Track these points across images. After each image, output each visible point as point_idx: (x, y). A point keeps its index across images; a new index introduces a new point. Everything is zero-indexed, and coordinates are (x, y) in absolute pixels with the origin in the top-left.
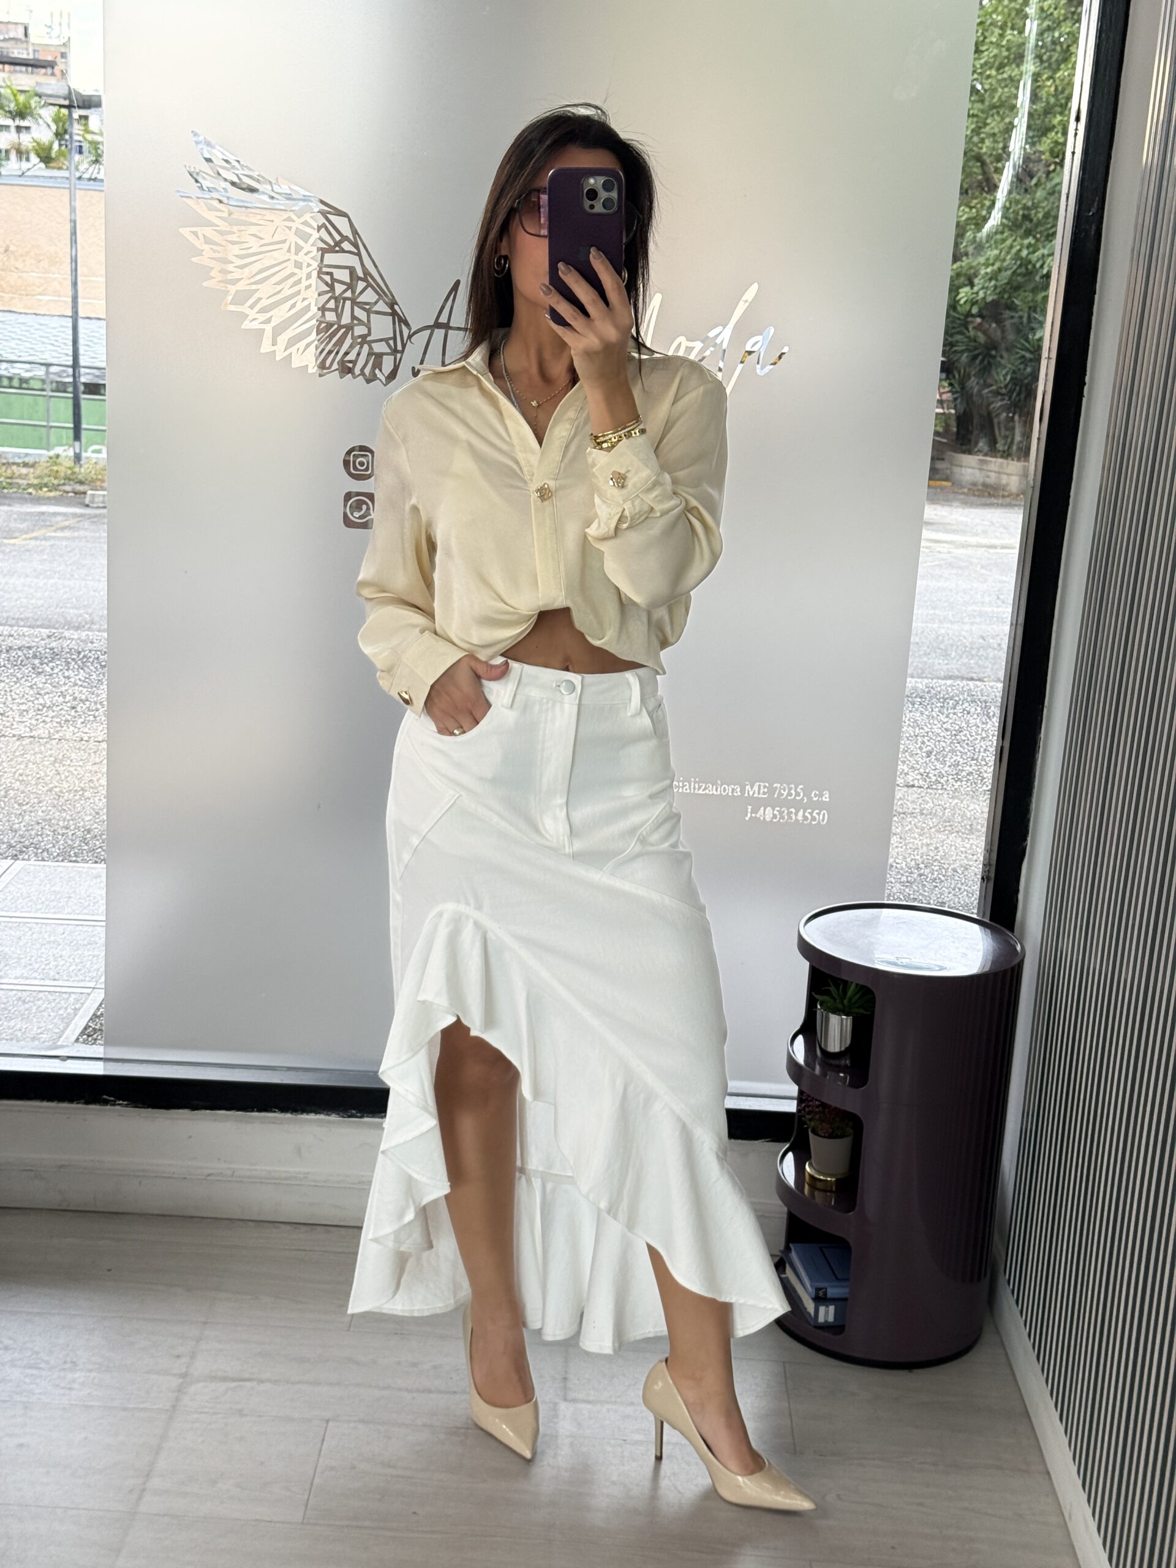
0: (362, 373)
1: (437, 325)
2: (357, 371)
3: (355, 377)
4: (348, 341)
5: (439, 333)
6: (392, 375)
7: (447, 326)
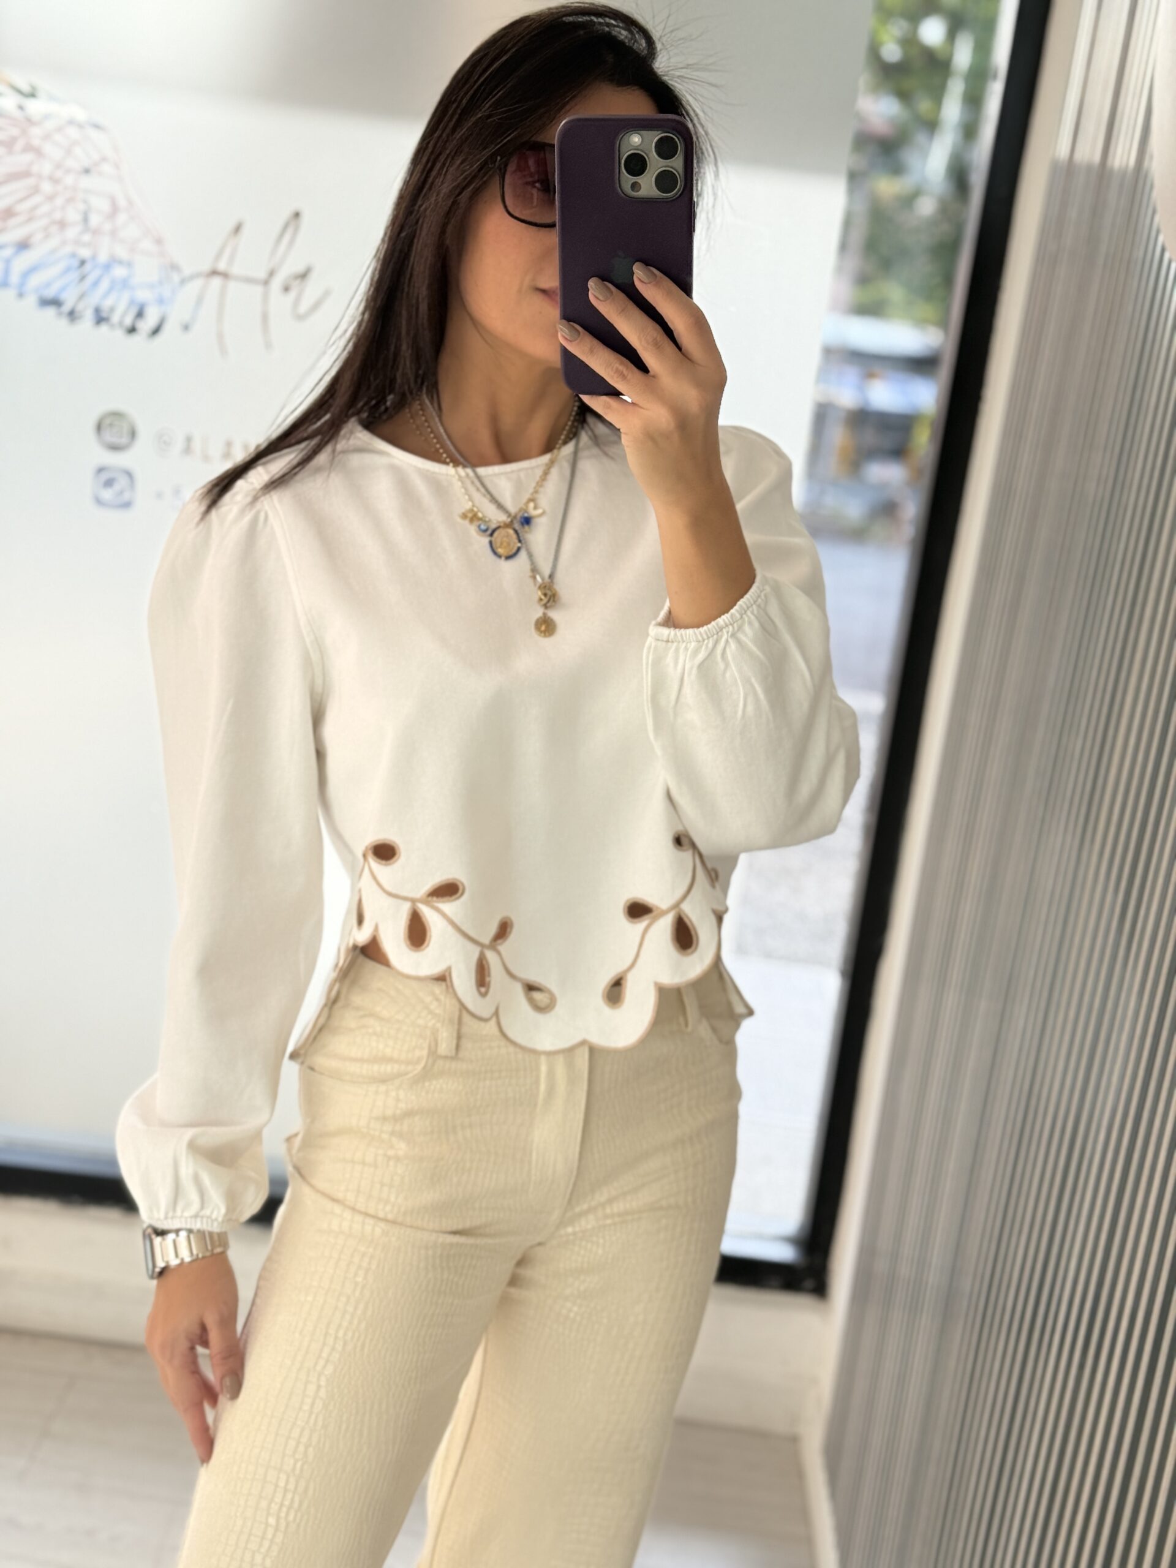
0: (121, 323)
1: (214, 273)
2: (115, 318)
3: (112, 326)
4: (105, 285)
5: (217, 282)
6: (156, 331)
7: (225, 275)
